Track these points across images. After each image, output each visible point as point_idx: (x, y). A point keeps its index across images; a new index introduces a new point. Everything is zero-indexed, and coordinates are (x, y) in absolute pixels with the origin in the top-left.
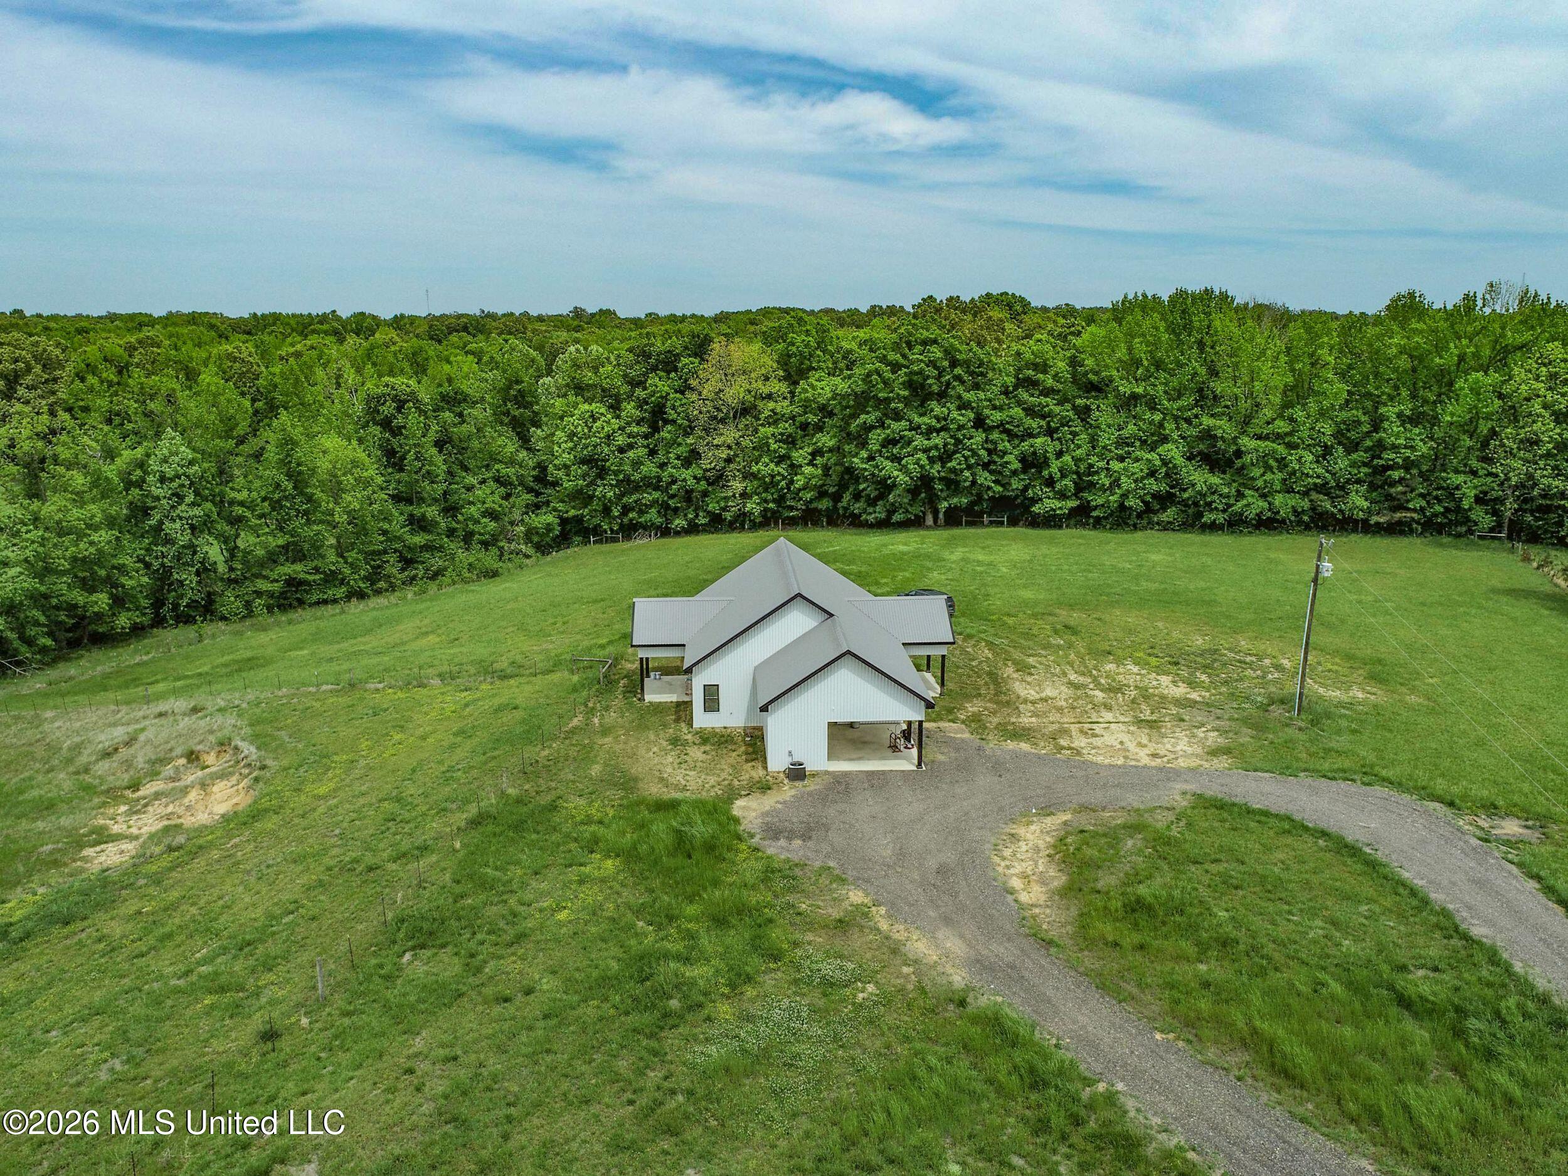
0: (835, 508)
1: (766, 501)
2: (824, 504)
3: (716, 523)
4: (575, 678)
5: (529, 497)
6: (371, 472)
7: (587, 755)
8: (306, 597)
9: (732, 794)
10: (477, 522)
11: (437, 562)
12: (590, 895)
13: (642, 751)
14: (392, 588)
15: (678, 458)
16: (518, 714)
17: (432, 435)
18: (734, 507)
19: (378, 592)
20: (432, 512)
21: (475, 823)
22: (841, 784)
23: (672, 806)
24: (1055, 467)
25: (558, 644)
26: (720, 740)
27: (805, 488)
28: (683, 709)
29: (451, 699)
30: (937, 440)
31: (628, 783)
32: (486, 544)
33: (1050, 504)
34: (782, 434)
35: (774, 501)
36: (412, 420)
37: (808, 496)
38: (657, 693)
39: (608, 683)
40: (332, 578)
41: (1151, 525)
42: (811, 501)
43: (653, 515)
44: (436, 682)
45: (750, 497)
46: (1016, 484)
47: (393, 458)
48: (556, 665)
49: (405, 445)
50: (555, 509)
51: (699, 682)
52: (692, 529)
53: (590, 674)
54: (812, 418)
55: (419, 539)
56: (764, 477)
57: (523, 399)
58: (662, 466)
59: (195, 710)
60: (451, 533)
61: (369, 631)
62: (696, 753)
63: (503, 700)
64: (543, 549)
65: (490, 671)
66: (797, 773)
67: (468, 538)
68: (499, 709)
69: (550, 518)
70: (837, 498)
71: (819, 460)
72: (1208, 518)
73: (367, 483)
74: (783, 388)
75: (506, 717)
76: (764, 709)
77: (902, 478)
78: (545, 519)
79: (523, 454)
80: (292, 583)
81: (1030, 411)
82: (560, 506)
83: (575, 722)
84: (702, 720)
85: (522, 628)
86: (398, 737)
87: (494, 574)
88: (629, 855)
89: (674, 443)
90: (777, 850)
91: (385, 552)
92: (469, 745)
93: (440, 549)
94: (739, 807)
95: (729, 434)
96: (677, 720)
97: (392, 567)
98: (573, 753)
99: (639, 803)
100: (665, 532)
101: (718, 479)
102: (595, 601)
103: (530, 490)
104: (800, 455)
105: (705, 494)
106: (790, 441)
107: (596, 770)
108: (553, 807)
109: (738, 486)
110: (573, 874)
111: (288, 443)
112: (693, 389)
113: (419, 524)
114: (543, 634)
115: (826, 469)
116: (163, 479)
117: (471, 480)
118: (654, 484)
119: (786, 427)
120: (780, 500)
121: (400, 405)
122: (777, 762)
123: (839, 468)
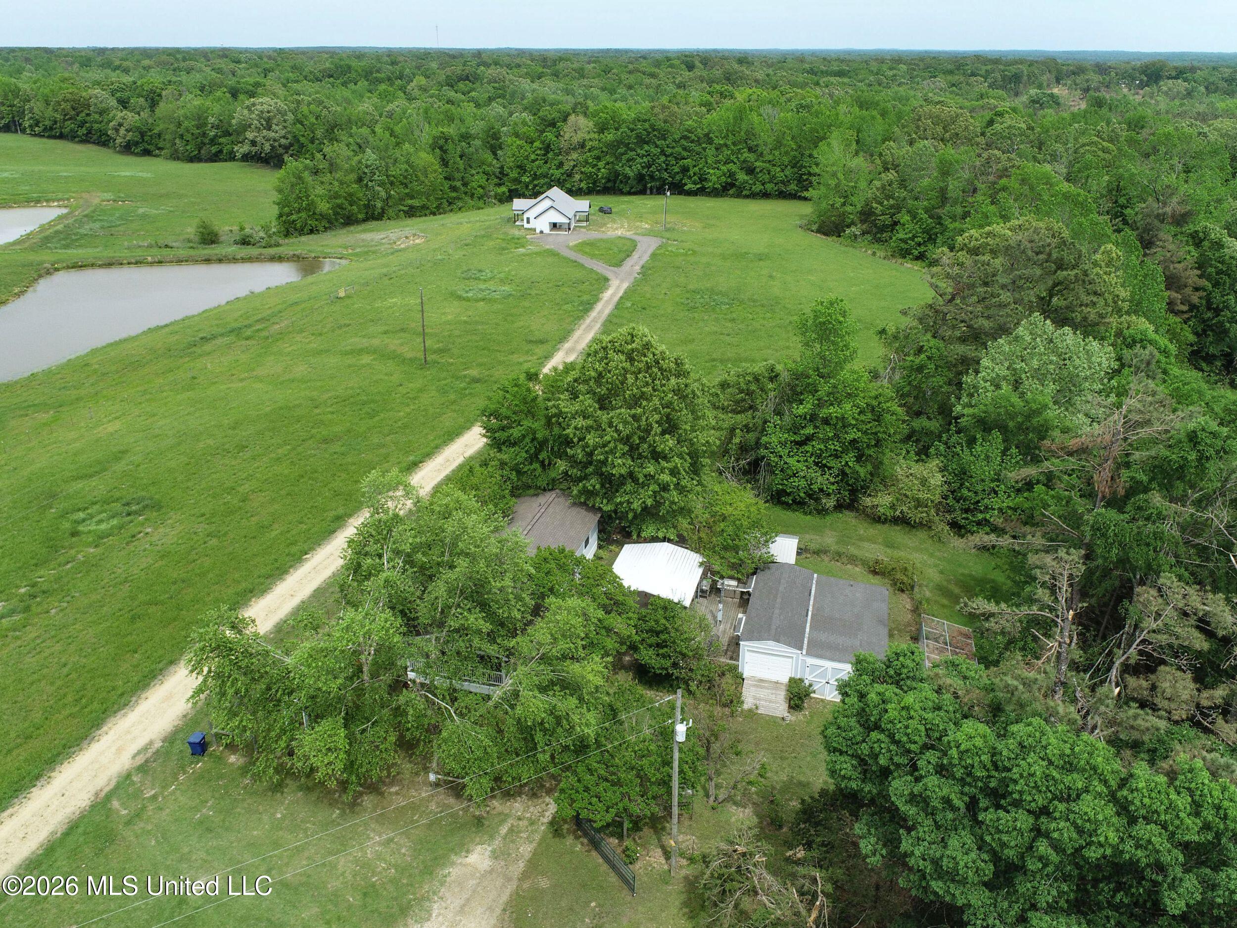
0: (613, 185)
1: (589, 183)
2: (609, 184)
4: (500, 221)
5: (496, 181)
6: (437, 167)
10: (475, 189)
11: (460, 204)
13: (511, 230)
14: (445, 213)
17: (458, 153)
18: (577, 186)
20: (458, 184)
22: (550, 235)
24: (691, 173)
26: (529, 229)
27: (602, 178)
30: (645, 160)
32: (479, 198)
33: (689, 186)
34: (594, 155)
35: (592, 183)
36: (450, 146)
37: (604, 181)
39: (508, 221)
40: (424, 207)
41: (727, 195)
42: (605, 184)
45: (583, 181)
46: (678, 177)
47: (445, 163)
49: (448, 157)
50: (507, 185)
53: (504, 220)
54: (605, 149)
55: (454, 194)
56: (587, 173)
57: (496, 136)
58: (549, 169)
59: (401, 231)
60: (466, 193)
62: (523, 231)
64: (501, 201)
66: (542, 232)
67: (472, 196)
69: (505, 189)
70: (614, 181)
71: (607, 167)
72: (744, 193)
73: (436, 171)
74: (596, 136)
76: (535, 218)
77: (631, 174)
78: (502, 189)
79: (495, 162)
80: (411, 207)
81: (685, 149)
82: (509, 184)
83: (498, 227)
87: (482, 209)
89: (553, 159)
91: (442, 198)
93: (462, 199)
95: (574, 155)
97: (445, 204)
101: (570, 174)
103: (497, 177)
104: (601, 164)
105: (565, 180)
106: (598, 158)
108: (490, 236)
109: (577, 177)
111: (408, 155)
112: (562, 136)
113: (454, 189)
115: (610, 170)
117: (474, 172)
118: (546, 176)
119: (596, 153)
120: (594, 183)
121: (447, 140)
122: (538, 231)
123: (613, 170)
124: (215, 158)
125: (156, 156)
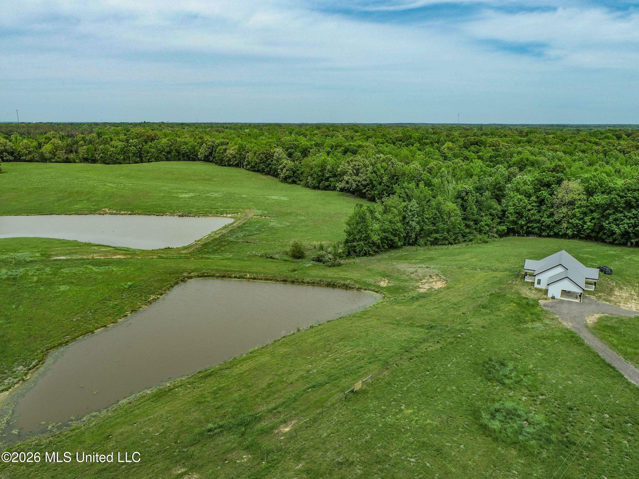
0: (597, 236)
1: (574, 231)
2: (593, 234)
3: (556, 235)
4: (510, 274)
5: (499, 220)
6: (458, 212)
7: (512, 288)
8: (438, 242)
9: (539, 299)
10: (483, 227)
11: (471, 237)
12: (510, 307)
13: (523, 289)
14: (459, 243)
15: (547, 215)
16: (498, 279)
18: (563, 231)
19: (455, 243)
20: (472, 223)
21: (491, 295)
22: (562, 302)
23: (527, 298)
25: (506, 265)
26: (540, 290)
27: (587, 229)
28: (533, 283)
29: (483, 274)
30: (632, 221)
31: (519, 294)
32: (485, 233)
34: (582, 211)
35: (577, 231)
36: (470, 198)
37: (588, 231)
38: (528, 279)
39: (518, 276)
40: (445, 239)
42: (589, 233)
43: (536, 230)
44: (479, 270)
45: (569, 229)
47: (464, 208)
48: (506, 270)
49: (467, 204)
50: (506, 225)
51: (537, 278)
52: (548, 236)
53: (514, 273)
54: (593, 208)
55: (467, 231)
56: (574, 224)
57: (501, 189)
58: (541, 217)
59: (427, 267)
60: (476, 230)
61: (458, 255)
62: (534, 291)
63: (495, 275)
64: (501, 236)
65: (490, 269)
66: (553, 298)
67: (480, 231)
68: (494, 277)
69: (504, 228)
70: (598, 233)
71: (593, 221)
73: (456, 215)
74: (585, 197)
75: (496, 279)
76: (548, 285)
78: (503, 228)
79: (499, 207)
80: (436, 239)
82: (508, 224)
83: (510, 282)
84: (536, 286)
85: (497, 260)
86: (473, 279)
87: (487, 242)
88: (518, 304)
89: (546, 210)
90: (545, 308)
91: (458, 233)
92: (488, 283)
93: (472, 233)
94: (540, 301)
95: (564, 210)
96: (531, 285)
97: (460, 238)
98: (509, 287)
99: (521, 297)
100: (540, 236)
101: (558, 223)
102: (516, 256)
103: (499, 218)
104: (587, 219)
105: (554, 226)
106: (585, 214)
107: (513, 291)
108: (505, 295)
109: (565, 225)
110: (508, 304)
111: (439, 204)
112: (555, 195)
113: (468, 226)
114: (502, 263)
115: (595, 224)
116: (411, 211)
117: (483, 214)
118: (538, 221)
119: (584, 209)
120: (579, 231)
121: (467, 194)
122: (550, 295)
123: (599, 225)
124: (326, 188)
125: (298, 184)
